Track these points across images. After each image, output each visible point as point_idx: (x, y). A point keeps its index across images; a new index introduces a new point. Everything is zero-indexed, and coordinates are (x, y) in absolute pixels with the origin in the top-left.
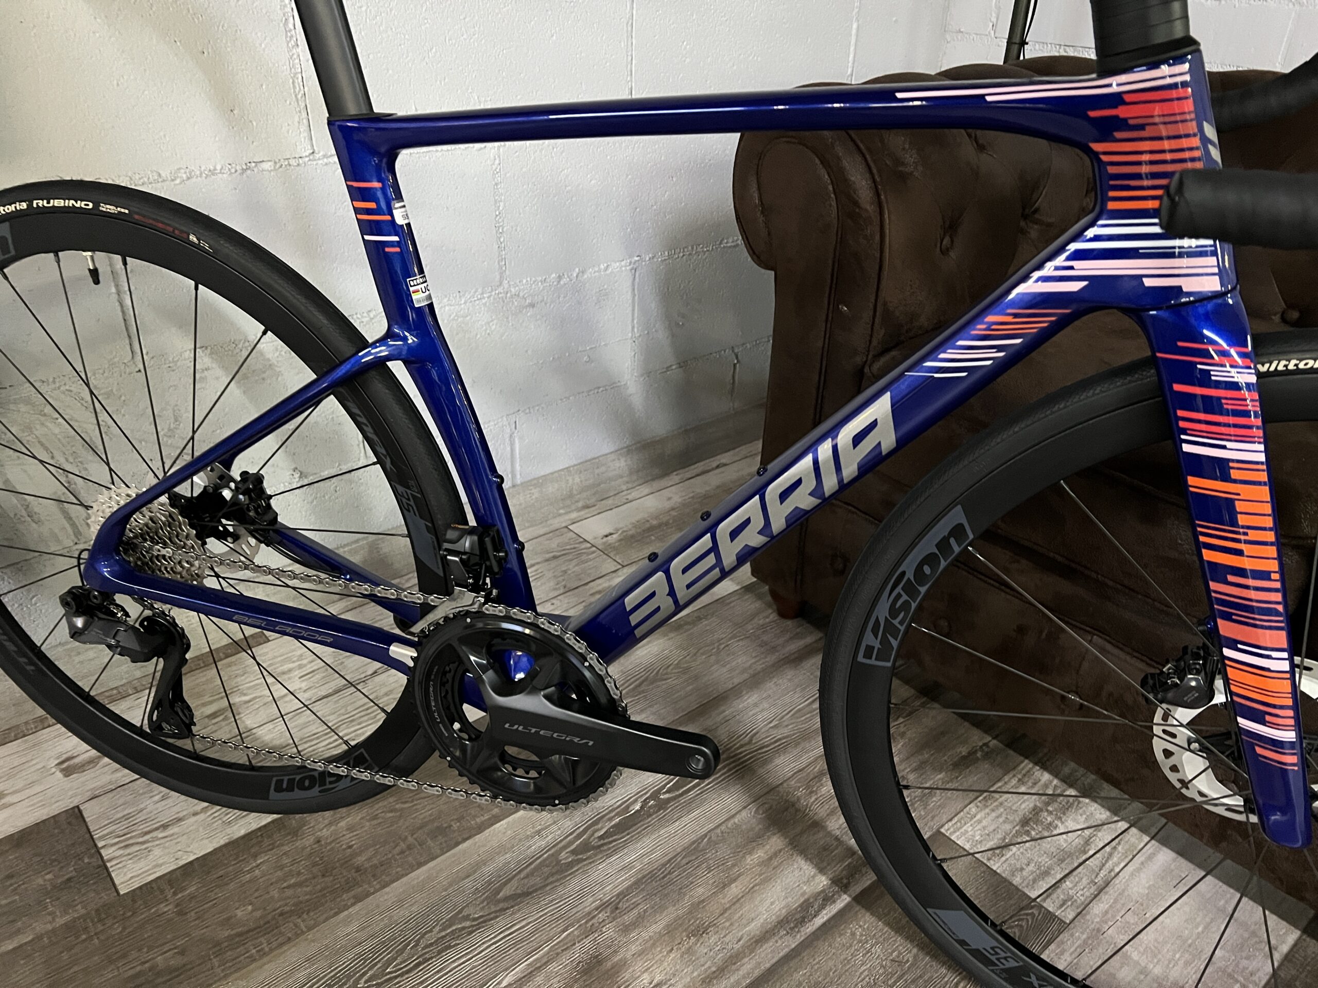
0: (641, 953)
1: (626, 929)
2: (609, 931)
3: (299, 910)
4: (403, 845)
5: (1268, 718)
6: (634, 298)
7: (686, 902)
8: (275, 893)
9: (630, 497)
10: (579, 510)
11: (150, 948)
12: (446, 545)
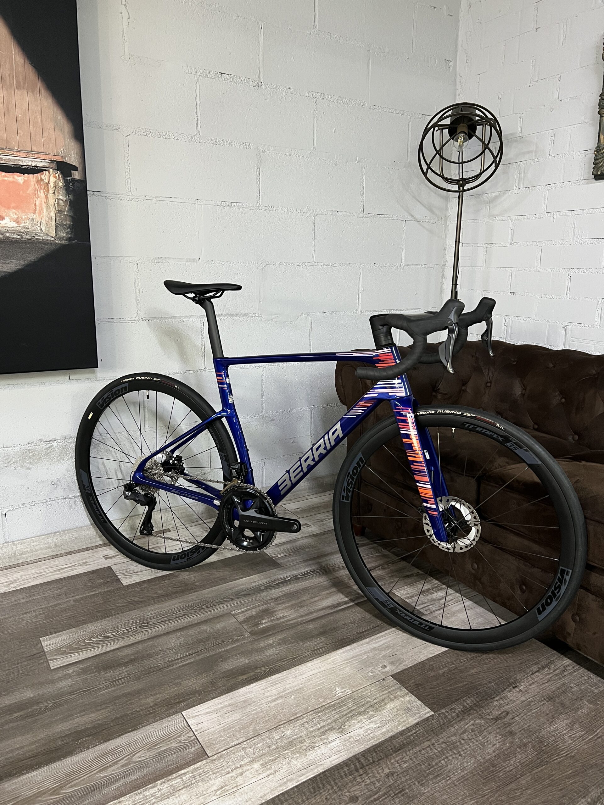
0: (281, 610)
1: (278, 604)
2: (273, 604)
3: (177, 592)
4: (211, 582)
5: (429, 502)
6: (311, 421)
7: (300, 600)
8: (170, 589)
9: (308, 498)
10: (287, 501)
11: (133, 597)
12: (232, 467)
